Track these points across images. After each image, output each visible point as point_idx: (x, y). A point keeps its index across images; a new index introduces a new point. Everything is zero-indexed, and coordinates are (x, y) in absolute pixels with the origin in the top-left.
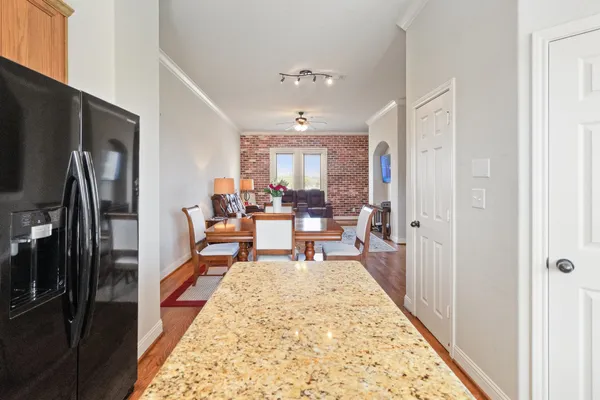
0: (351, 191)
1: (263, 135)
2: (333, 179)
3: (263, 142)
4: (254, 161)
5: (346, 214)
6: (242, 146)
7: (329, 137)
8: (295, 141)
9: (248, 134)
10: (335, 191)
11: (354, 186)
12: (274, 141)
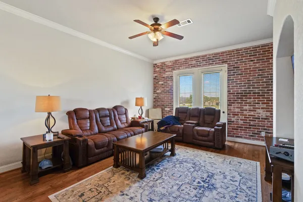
0: (260, 111)
1: (169, 60)
2: (235, 98)
3: (168, 67)
4: (162, 83)
5: (251, 137)
6: (155, 72)
7: (230, 53)
8: (194, 62)
9: (158, 62)
10: (238, 110)
11: (265, 106)
12: (176, 64)
